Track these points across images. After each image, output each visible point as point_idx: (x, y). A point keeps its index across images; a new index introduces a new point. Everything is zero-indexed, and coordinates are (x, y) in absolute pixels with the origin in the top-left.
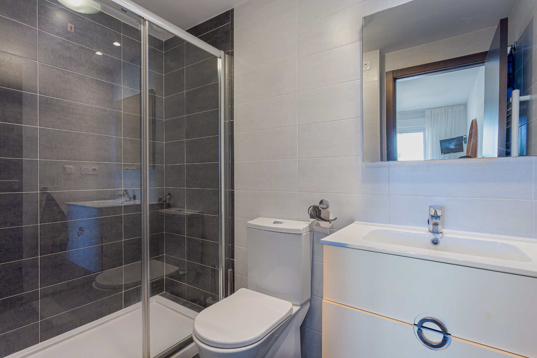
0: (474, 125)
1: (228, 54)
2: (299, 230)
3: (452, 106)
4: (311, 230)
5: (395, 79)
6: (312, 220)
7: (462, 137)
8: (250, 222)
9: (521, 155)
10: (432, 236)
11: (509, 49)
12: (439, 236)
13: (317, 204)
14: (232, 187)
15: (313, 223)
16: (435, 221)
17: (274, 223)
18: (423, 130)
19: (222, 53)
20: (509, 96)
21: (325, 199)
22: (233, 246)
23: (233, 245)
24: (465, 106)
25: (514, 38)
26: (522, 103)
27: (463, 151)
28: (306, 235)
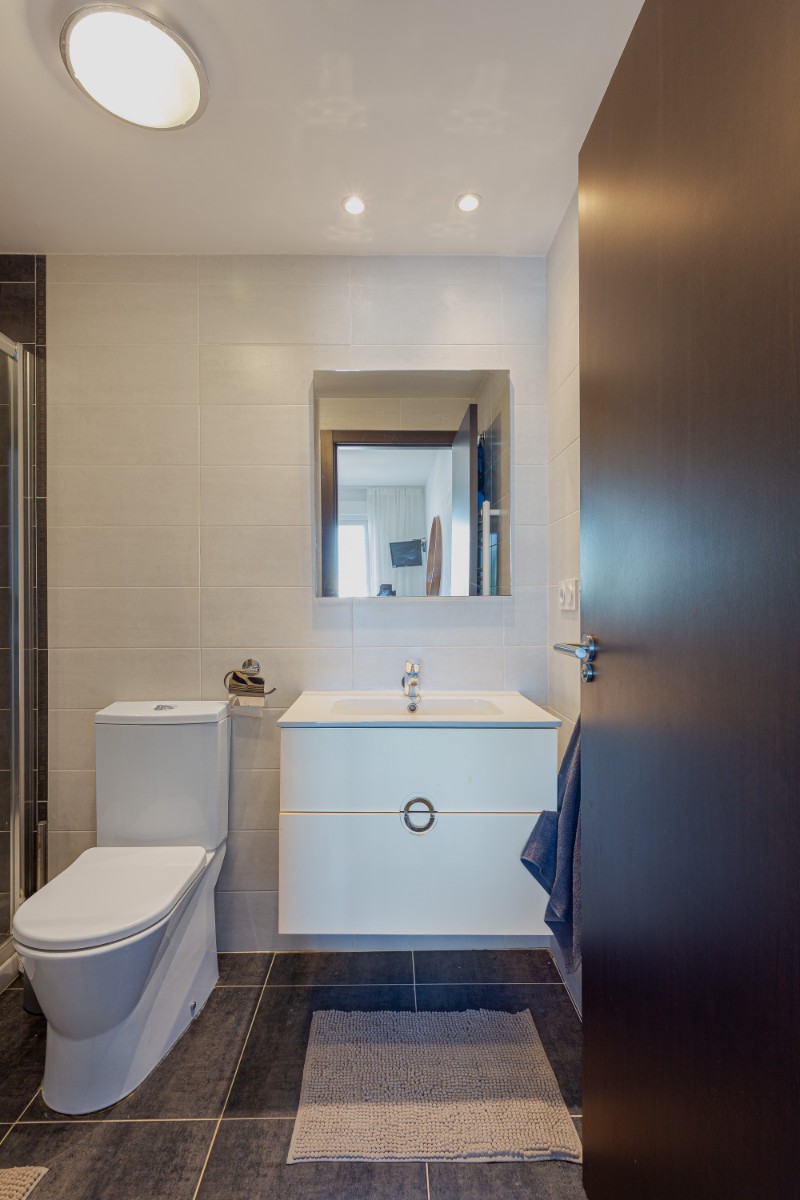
0: (436, 523)
1: (32, 352)
2: (214, 716)
3: (406, 487)
4: (231, 715)
5: (335, 445)
6: (231, 696)
7: (420, 541)
8: (101, 713)
9: (492, 594)
10: (409, 701)
11: (479, 437)
12: (416, 700)
13: (238, 668)
14: (43, 641)
15: (231, 701)
16: (413, 680)
17: (158, 708)
18: (364, 522)
19: (19, 347)
20: (480, 507)
21: (254, 658)
22: (44, 772)
23: (42, 768)
24: (421, 490)
25: (484, 425)
26: (493, 518)
27: (421, 564)
28: (223, 723)
